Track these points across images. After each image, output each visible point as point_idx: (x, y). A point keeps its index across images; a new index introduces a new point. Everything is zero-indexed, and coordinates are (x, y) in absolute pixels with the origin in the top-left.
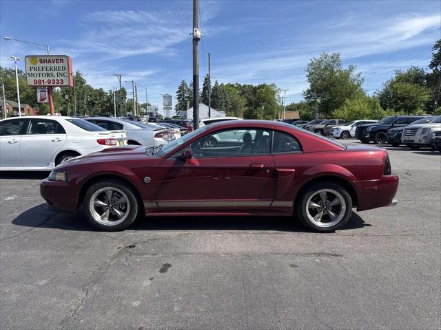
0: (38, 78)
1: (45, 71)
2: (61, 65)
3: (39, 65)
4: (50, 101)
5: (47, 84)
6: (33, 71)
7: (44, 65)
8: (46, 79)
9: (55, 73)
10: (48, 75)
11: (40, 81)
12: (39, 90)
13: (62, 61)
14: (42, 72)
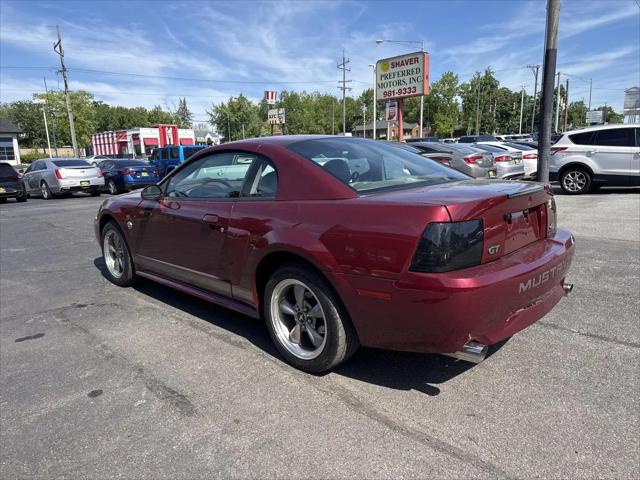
0: (387, 90)
1: (396, 78)
2: (414, 66)
3: (391, 70)
4: (399, 119)
5: (396, 95)
6: (383, 81)
7: (396, 69)
8: (396, 89)
9: (407, 78)
10: (399, 83)
11: (390, 93)
12: (388, 105)
13: (417, 60)
14: (392, 80)
